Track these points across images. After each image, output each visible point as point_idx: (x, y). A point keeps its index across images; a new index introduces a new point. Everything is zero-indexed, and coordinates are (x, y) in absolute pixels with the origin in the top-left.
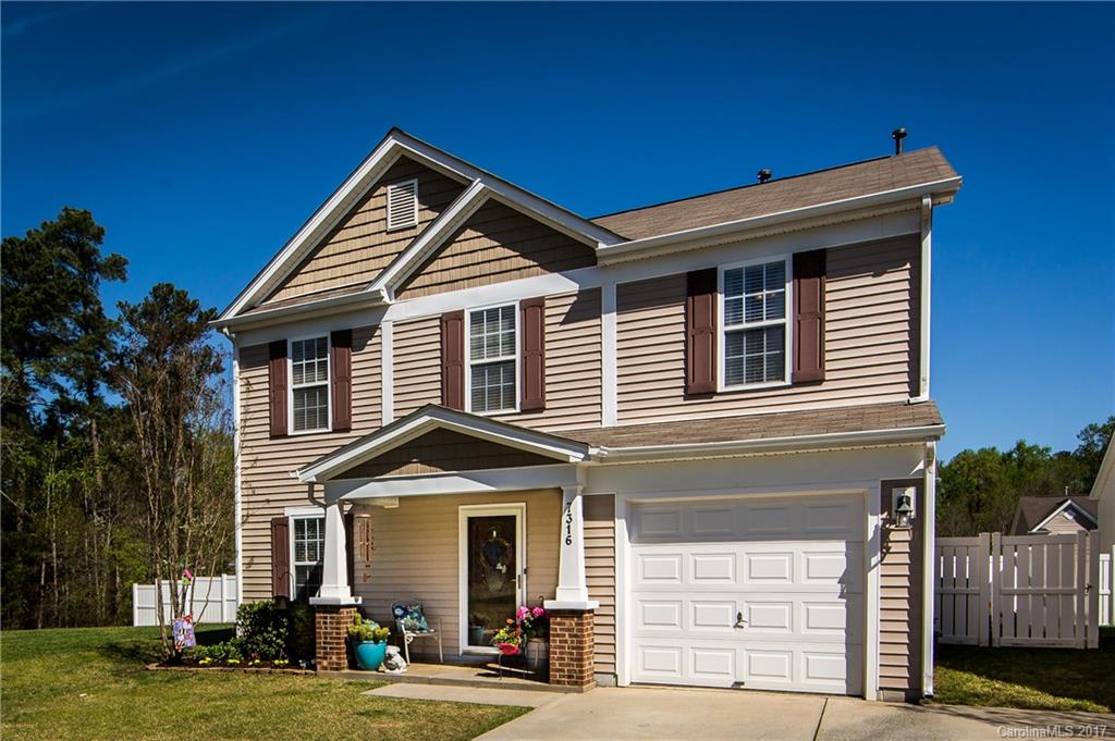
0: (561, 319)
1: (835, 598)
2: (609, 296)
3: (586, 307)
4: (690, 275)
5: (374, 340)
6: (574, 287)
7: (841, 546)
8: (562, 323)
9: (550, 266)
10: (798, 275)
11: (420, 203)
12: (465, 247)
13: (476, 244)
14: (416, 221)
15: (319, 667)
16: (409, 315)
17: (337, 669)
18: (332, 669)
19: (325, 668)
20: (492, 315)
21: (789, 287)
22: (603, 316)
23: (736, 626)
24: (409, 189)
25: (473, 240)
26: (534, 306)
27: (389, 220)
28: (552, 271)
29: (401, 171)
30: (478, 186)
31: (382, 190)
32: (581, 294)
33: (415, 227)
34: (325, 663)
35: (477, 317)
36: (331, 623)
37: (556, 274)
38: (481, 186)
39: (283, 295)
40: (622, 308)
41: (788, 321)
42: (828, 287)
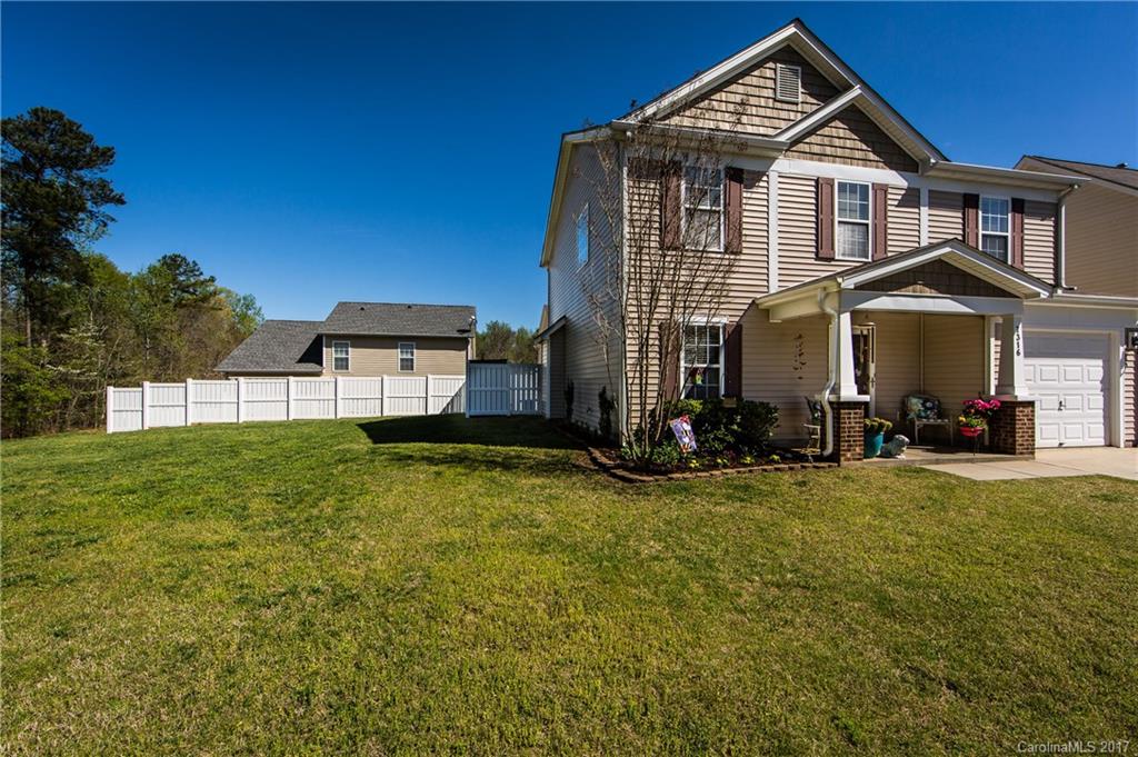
0: (896, 203)
1: (1099, 392)
2: (924, 197)
3: (911, 199)
4: (965, 195)
5: (761, 184)
6: (905, 184)
7: (1100, 362)
8: (897, 206)
9: (891, 165)
10: (1014, 210)
11: (802, 87)
12: (834, 132)
13: (841, 133)
14: (800, 100)
15: (842, 459)
16: (792, 171)
17: (859, 459)
18: (854, 459)
19: (849, 460)
20: (853, 188)
21: (1010, 215)
22: (922, 208)
23: (1060, 409)
24: (795, 72)
25: (839, 130)
26: (882, 189)
27: (778, 91)
28: (891, 168)
29: (787, 54)
30: (856, 91)
31: (771, 65)
32: (908, 189)
33: (797, 104)
34: (849, 455)
35: (842, 187)
36: (855, 418)
37: (894, 172)
38: (859, 91)
39: (675, 120)
40: (931, 205)
41: (1009, 234)
42: (1026, 221)
